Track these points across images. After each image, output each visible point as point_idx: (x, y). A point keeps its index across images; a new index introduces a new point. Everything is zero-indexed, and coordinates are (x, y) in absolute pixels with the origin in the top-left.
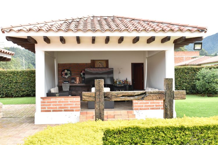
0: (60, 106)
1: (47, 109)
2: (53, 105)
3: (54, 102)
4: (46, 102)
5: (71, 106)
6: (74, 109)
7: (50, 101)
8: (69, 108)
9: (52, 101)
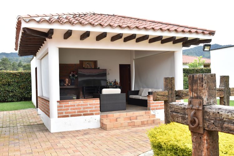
0: (79, 110)
1: (64, 114)
2: (71, 109)
3: (72, 106)
4: (63, 106)
5: (90, 109)
6: (94, 113)
7: (68, 105)
8: (89, 112)
9: (70, 104)
